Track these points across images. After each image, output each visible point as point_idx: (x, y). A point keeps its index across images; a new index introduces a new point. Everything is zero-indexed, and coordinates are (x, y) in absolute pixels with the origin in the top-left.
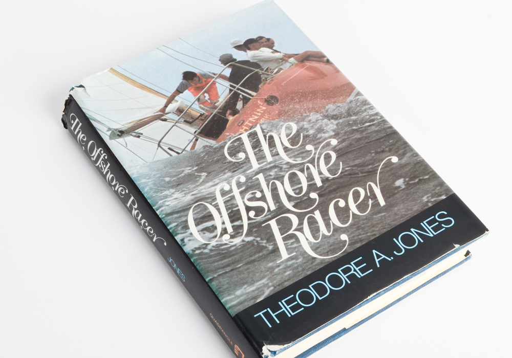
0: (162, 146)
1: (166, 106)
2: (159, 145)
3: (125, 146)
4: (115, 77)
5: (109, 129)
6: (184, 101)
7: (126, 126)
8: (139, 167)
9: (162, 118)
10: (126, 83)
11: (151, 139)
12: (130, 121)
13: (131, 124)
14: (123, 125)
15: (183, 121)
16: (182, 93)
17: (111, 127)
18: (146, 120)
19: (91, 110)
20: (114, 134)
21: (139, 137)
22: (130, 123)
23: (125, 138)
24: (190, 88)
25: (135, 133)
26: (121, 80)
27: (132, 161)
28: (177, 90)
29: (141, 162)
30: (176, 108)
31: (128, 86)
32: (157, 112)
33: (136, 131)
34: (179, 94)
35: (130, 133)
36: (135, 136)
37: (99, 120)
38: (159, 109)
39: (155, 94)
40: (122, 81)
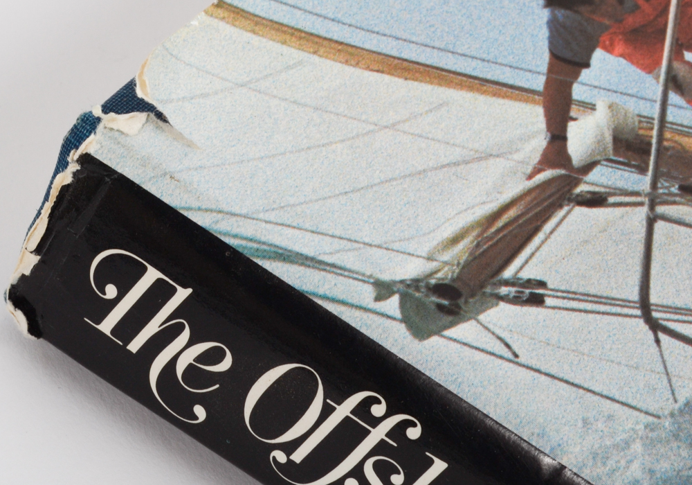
0: (672, 326)
1: (558, 137)
2: (655, 326)
3: (509, 355)
4: (255, 40)
5: (384, 289)
6: (616, 99)
7: (446, 257)
8: (637, 447)
9: (578, 190)
10: (315, 58)
11: (598, 299)
12: (448, 231)
13: (461, 246)
14: (430, 258)
15: (675, 190)
16: (587, 65)
17: (386, 277)
18: (512, 213)
19: (236, 210)
20: (420, 305)
21: (537, 300)
22: (455, 240)
23: (482, 317)
24: (605, 38)
25: (507, 283)
26: (285, 49)
27: (585, 422)
28: (555, 56)
29: (630, 422)
30: (609, 139)
31: (333, 72)
32: (537, 171)
33: (508, 273)
34: (576, 75)
35: (488, 290)
36: (516, 300)
37: (308, 251)
38: (537, 157)
39: (471, 88)
40: (292, 53)
